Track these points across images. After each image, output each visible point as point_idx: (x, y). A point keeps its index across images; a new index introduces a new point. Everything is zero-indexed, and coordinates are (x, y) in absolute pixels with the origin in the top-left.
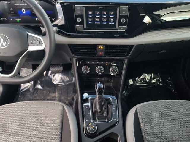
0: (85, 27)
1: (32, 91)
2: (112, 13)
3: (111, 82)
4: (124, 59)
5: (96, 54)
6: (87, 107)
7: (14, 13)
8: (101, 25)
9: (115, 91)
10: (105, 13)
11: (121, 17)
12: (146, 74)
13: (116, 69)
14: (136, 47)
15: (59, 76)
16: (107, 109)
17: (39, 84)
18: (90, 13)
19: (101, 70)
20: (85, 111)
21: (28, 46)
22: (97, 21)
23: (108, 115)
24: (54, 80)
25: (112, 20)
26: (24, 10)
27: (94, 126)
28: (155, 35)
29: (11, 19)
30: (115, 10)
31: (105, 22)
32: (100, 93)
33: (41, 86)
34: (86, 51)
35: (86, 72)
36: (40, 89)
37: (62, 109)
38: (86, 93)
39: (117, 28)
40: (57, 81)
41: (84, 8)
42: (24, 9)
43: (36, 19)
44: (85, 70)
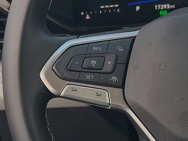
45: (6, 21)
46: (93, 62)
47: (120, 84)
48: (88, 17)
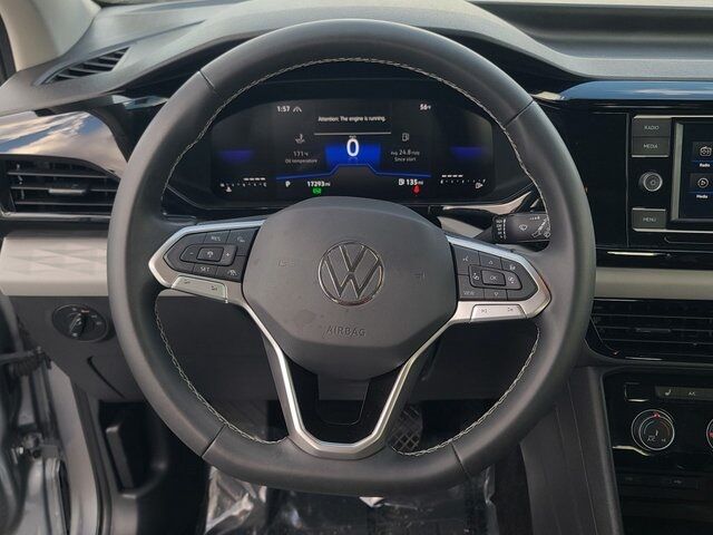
0: (675, 216)
7: (305, 157)
18: (706, 150)
21: (458, 299)
26: (353, 144)
29: (288, 184)
41: (679, 130)
42: (358, 138)
43: (401, 182)
44: (651, 431)
45: (115, 194)
46: (210, 253)
47: (239, 278)
48: (229, 190)
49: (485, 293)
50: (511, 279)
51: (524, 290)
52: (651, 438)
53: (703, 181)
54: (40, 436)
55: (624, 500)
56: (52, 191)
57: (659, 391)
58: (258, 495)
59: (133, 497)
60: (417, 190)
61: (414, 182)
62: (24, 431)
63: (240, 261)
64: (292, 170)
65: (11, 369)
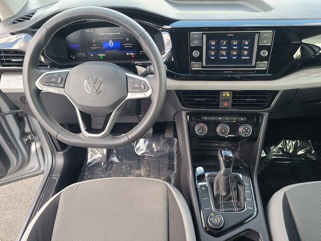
0: (204, 64)
1: (104, 167)
2: (247, 43)
3: (236, 151)
4: (262, 113)
5: (218, 105)
6: (203, 188)
7: (96, 47)
8: (230, 60)
9: (245, 164)
10: (235, 43)
11: (260, 48)
12: (287, 141)
13: (249, 129)
14: (282, 93)
15: (145, 142)
16: (237, 191)
17: (114, 155)
18: (213, 43)
19: (225, 130)
20: (202, 195)
21: (128, 92)
22: (223, 56)
23: (238, 201)
24: (137, 150)
25: (246, 52)
27: (219, 217)
28: (315, 75)
29: (92, 55)
30: (251, 38)
31: (234, 56)
32: (227, 166)
33: (118, 158)
34: (201, 101)
35: (202, 133)
36: (117, 163)
37: (165, 189)
38: (200, 166)
39: (253, 64)
40: (141, 150)
41: (205, 36)
42: (112, 40)
43: (128, 54)
44: (199, 130)
46: (54, 80)
47: (63, 87)
48: (74, 58)
49: (135, 90)
50: (142, 86)
51: (146, 89)
52: (200, 132)
53: (213, 53)
54: (33, 135)
55: (192, 150)
56: (13, 60)
57: (203, 118)
58: (103, 152)
59: (62, 153)
60: (133, 56)
61: (132, 54)
62: (27, 134)
63: (63, 82)
64: (93, 51)
65: (19, 114)
